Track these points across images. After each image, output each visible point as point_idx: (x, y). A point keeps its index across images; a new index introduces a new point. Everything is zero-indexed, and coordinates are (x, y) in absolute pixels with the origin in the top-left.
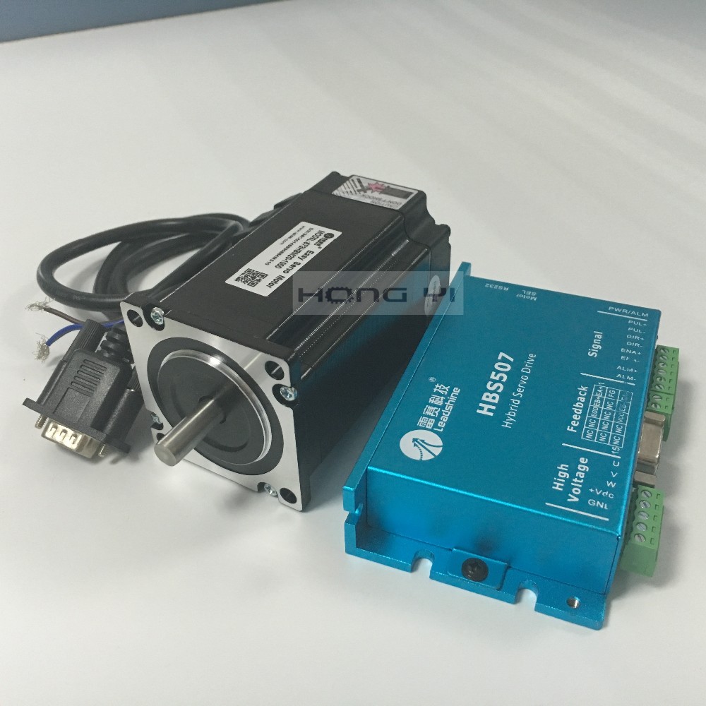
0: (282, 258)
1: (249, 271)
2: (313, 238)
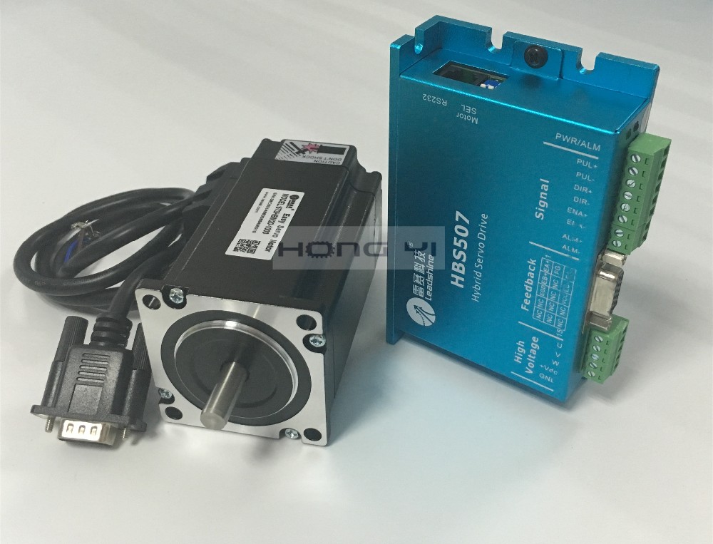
1: (242, 240)
2: (282, 202)
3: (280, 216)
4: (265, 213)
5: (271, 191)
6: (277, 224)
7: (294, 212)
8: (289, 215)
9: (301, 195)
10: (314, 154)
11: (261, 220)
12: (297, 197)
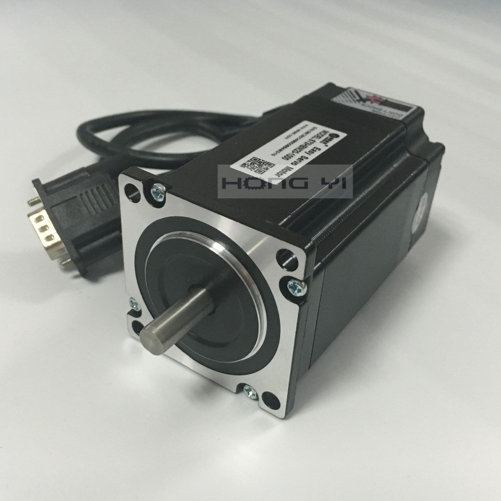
0: (288, 151)
1: (255, 159)
2: (318, 136)
3: (310, 148)
4: (294, 142)
5: (311, 125)
6: (302, 153)
7: (327, 148)
8: (320, 149)
9: (342, 135)
10: (376, 105)
11: (287, 146)
12: (337, 136)
